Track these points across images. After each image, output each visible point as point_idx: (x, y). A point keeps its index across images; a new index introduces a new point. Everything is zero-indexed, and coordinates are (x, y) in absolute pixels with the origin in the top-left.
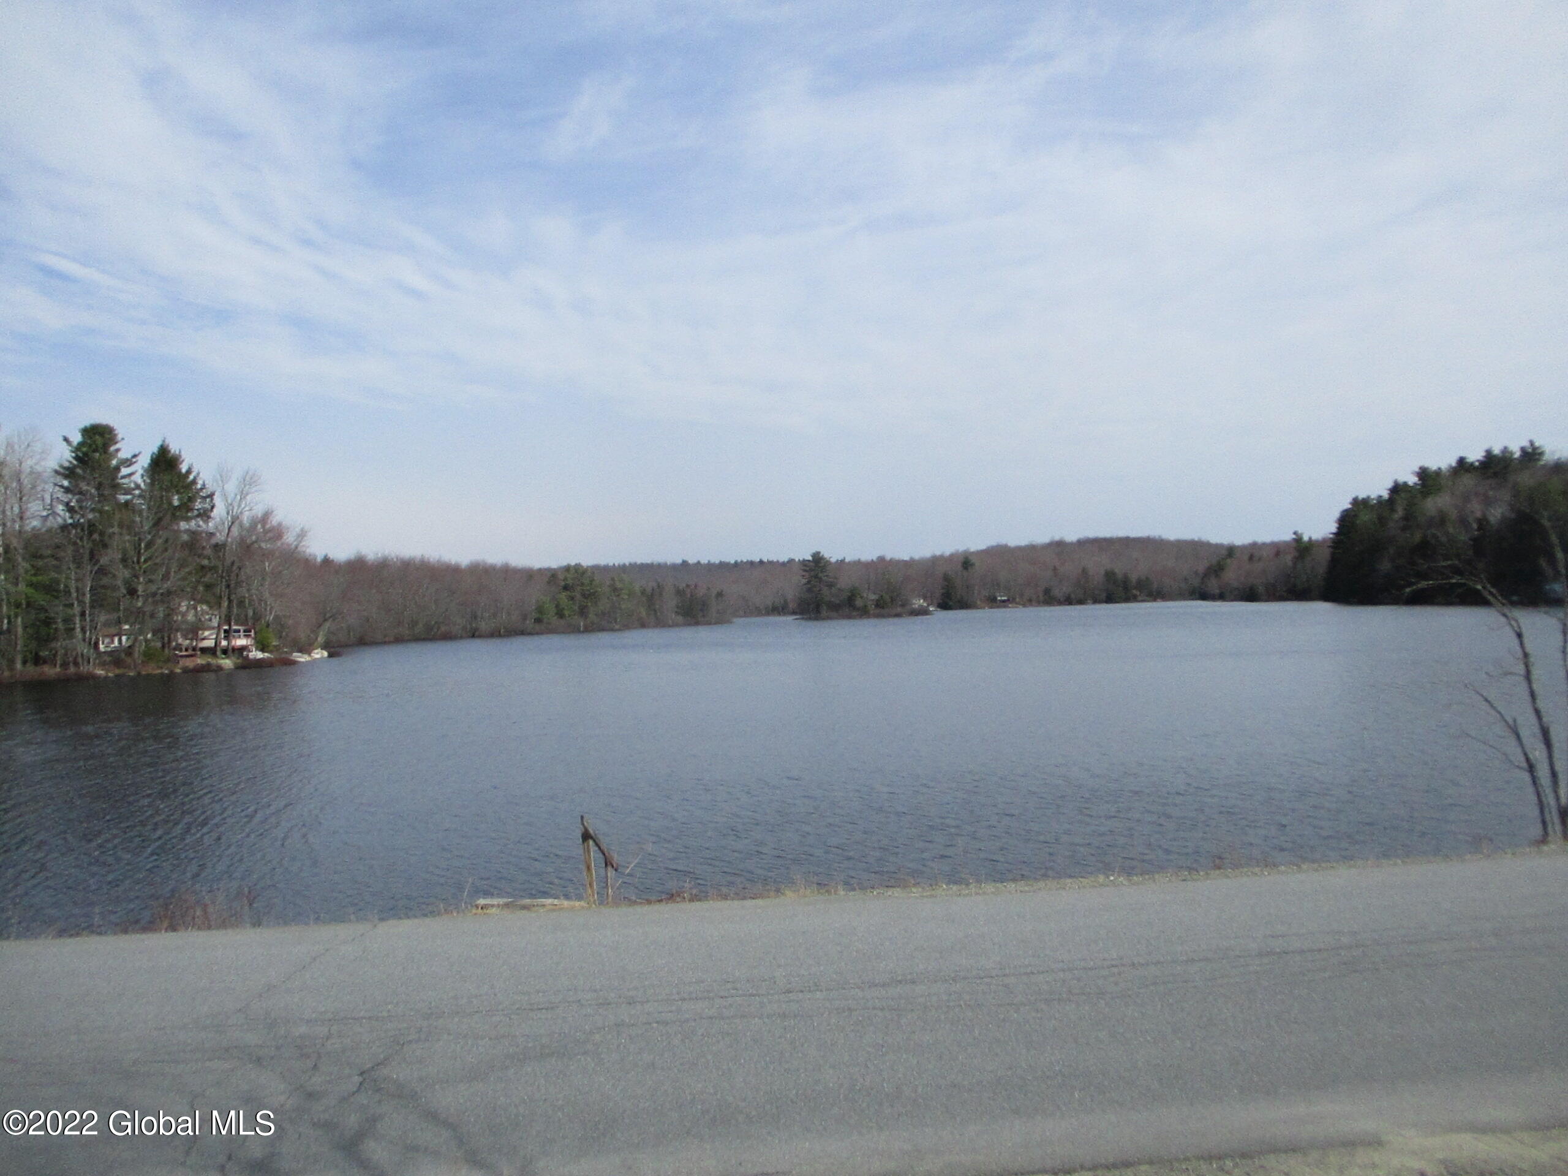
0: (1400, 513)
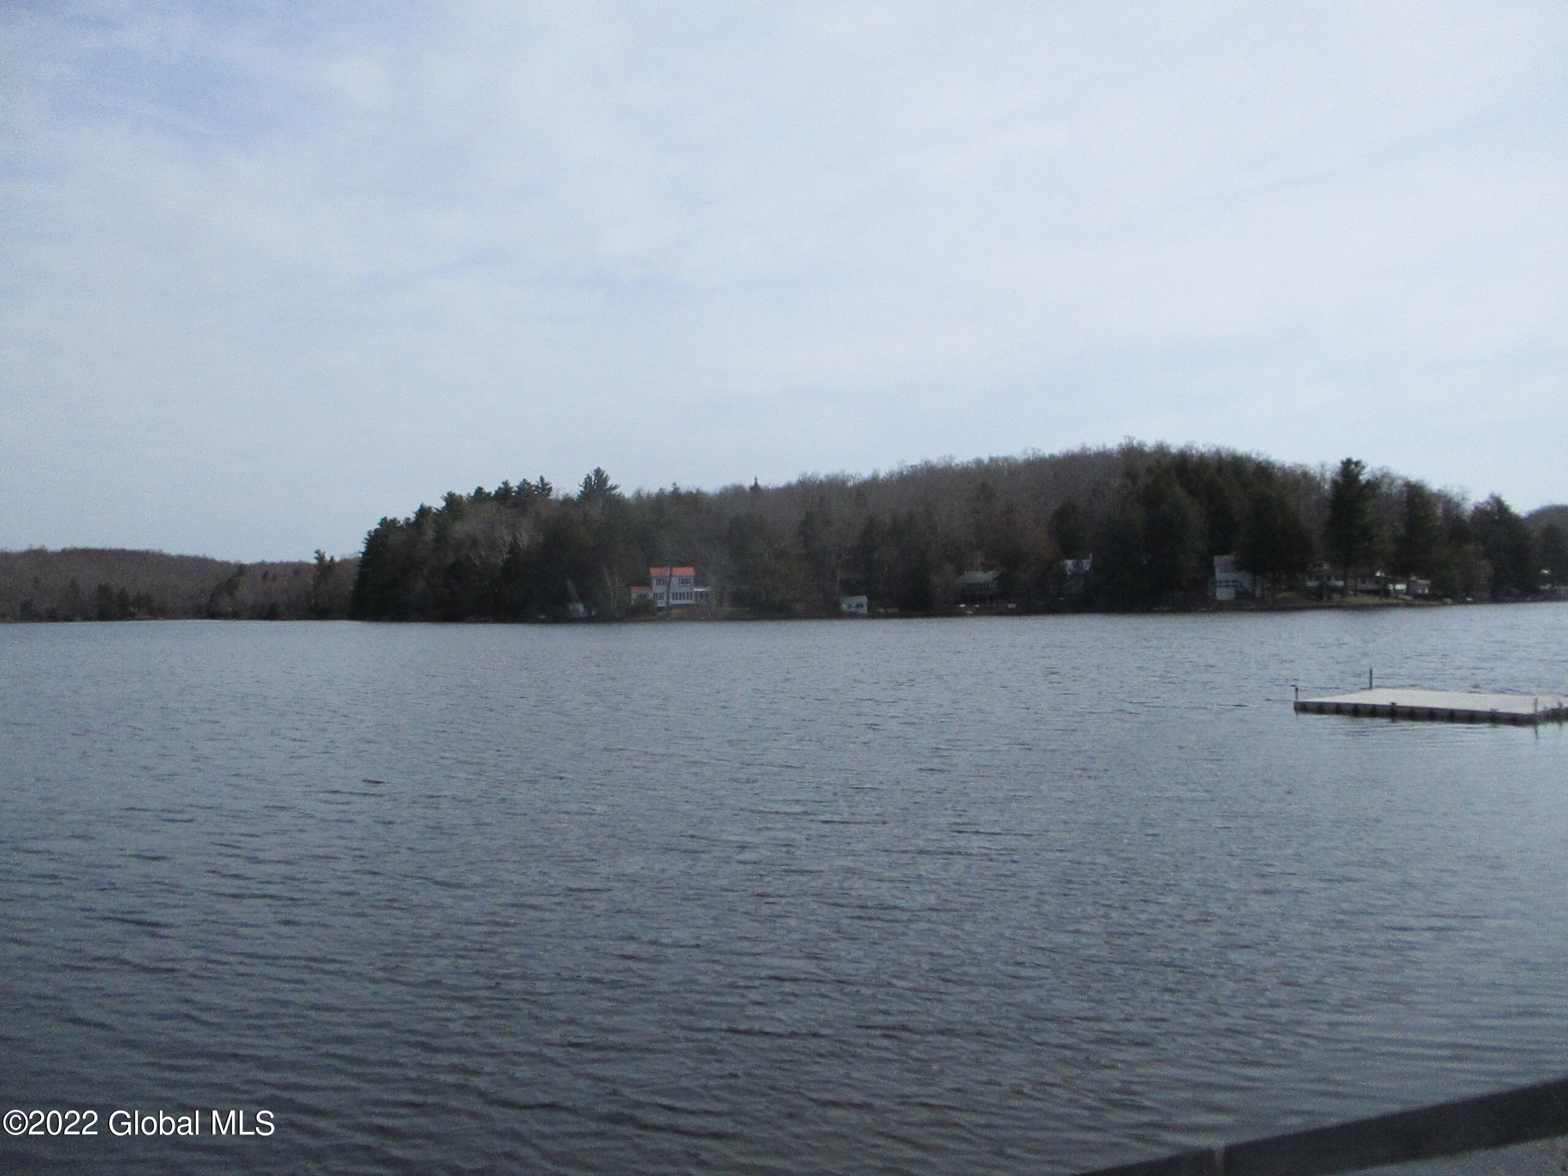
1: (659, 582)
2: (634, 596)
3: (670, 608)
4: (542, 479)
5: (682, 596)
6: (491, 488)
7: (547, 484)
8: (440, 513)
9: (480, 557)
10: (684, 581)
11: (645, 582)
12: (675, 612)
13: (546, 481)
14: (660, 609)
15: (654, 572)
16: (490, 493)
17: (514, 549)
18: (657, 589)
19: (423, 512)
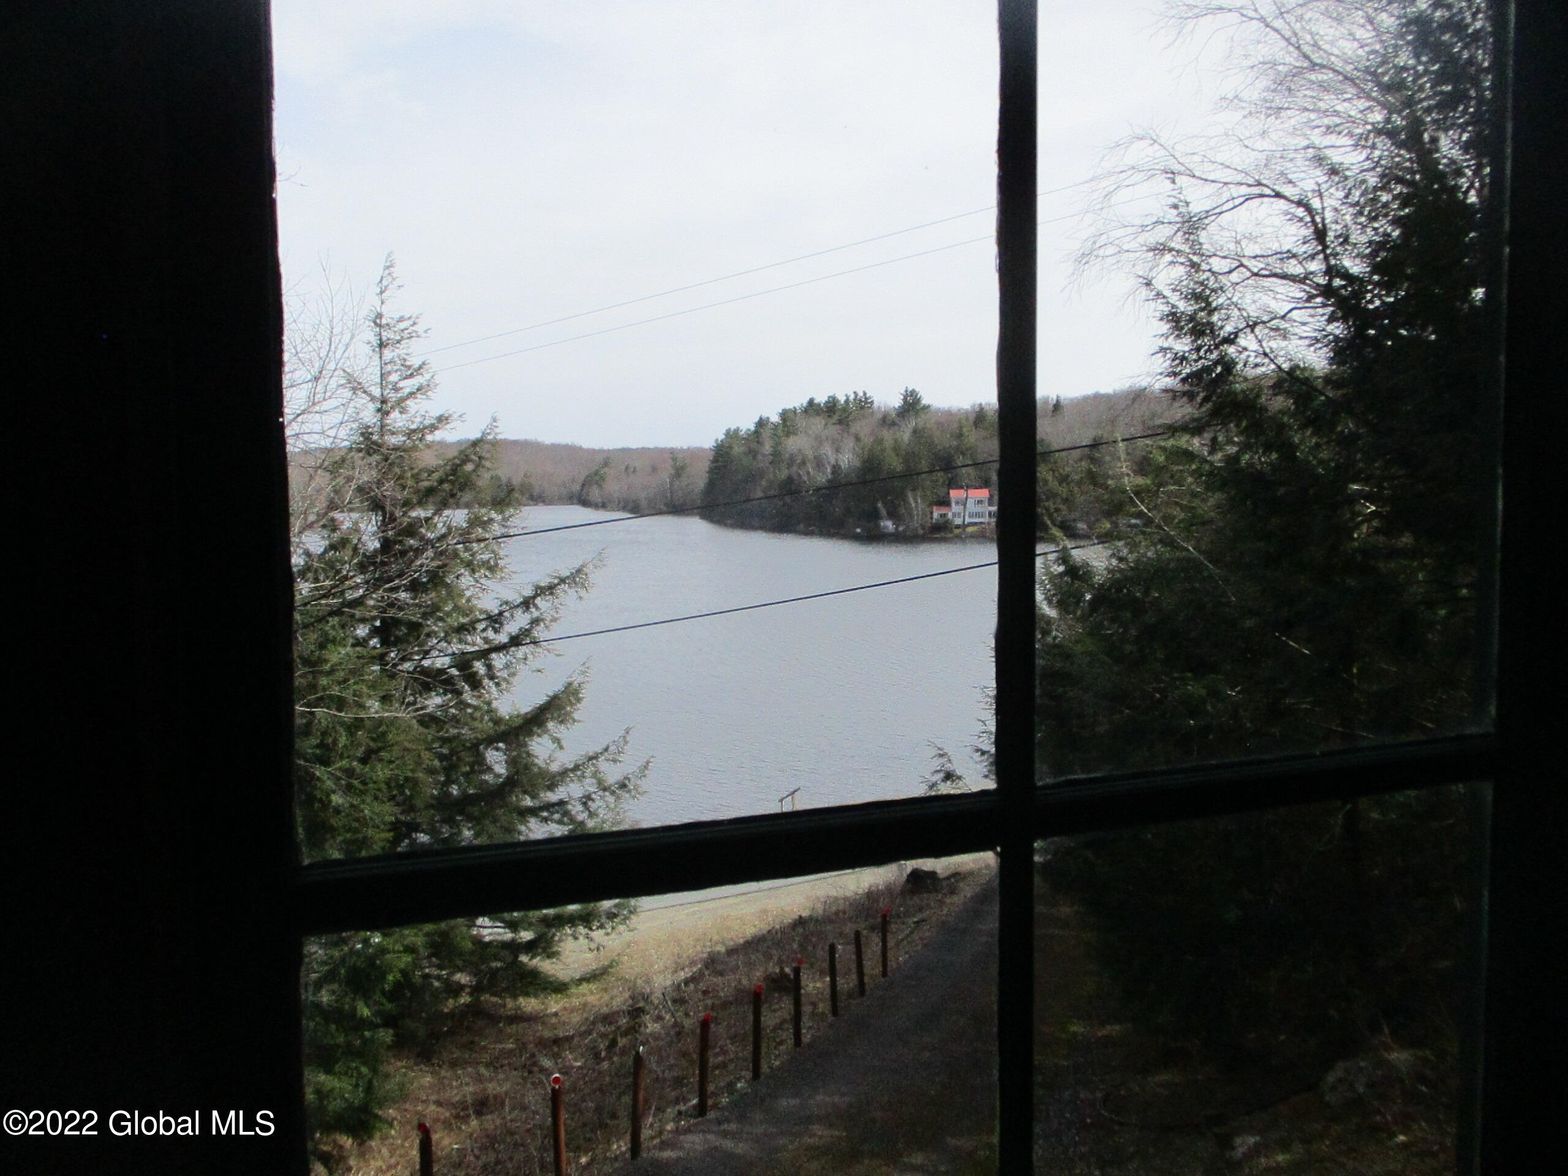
0: (767, 448)
1: (957, 503)
2: (936, 515)
3: (964, 526)
4: (865, 394)
5: (978, 515)
6: (821, 399)
7: (870, 398)
8: (776, 426)
9: (808, 473)
10: (980, 502)
11: (945, 502)
12: (970, 529)
13: (868, 395)
14: (958, 527)
15: (954, 494)
16: (819, 405)
17: (836, 469)
18: (955, 508)
19: (761, 423)
